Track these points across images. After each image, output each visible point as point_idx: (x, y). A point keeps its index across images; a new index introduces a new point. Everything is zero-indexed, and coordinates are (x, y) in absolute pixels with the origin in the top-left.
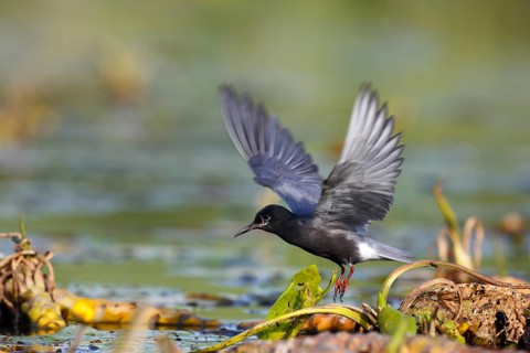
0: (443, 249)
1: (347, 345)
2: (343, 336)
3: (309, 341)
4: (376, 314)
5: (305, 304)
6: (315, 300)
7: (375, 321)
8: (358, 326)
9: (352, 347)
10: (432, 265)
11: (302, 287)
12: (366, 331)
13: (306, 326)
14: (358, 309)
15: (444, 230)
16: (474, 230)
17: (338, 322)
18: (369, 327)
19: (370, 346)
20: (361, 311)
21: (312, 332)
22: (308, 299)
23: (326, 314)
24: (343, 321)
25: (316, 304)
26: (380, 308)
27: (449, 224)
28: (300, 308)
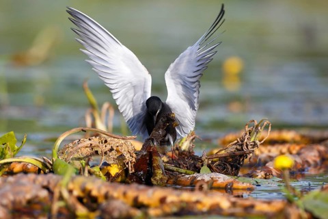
0: (89, 122)
1: (34, 181)
2: (32, 176)
3: (11, 179)
4: (51, 163)
5: (7, 156)
6: (13, 154)
7: (50, 167)
8: (39, 170)
9: (37, 183)
10: (83, 130)
11: (5, 146)
12: (45, 173)
13: (7, 169)
14: (40, 159)
15: (89, 111)
16: (108, 110)
17: (26, 168)
18: (47, 171)
19: (49, 182)
20: (42, 161)
21: (11, 173)
22: (9, 153)
23: (20, 162)
24: (29, 166)
25: (14, 156)
26: (54, 159)
27: (92, 106)
28: (4, 159)
